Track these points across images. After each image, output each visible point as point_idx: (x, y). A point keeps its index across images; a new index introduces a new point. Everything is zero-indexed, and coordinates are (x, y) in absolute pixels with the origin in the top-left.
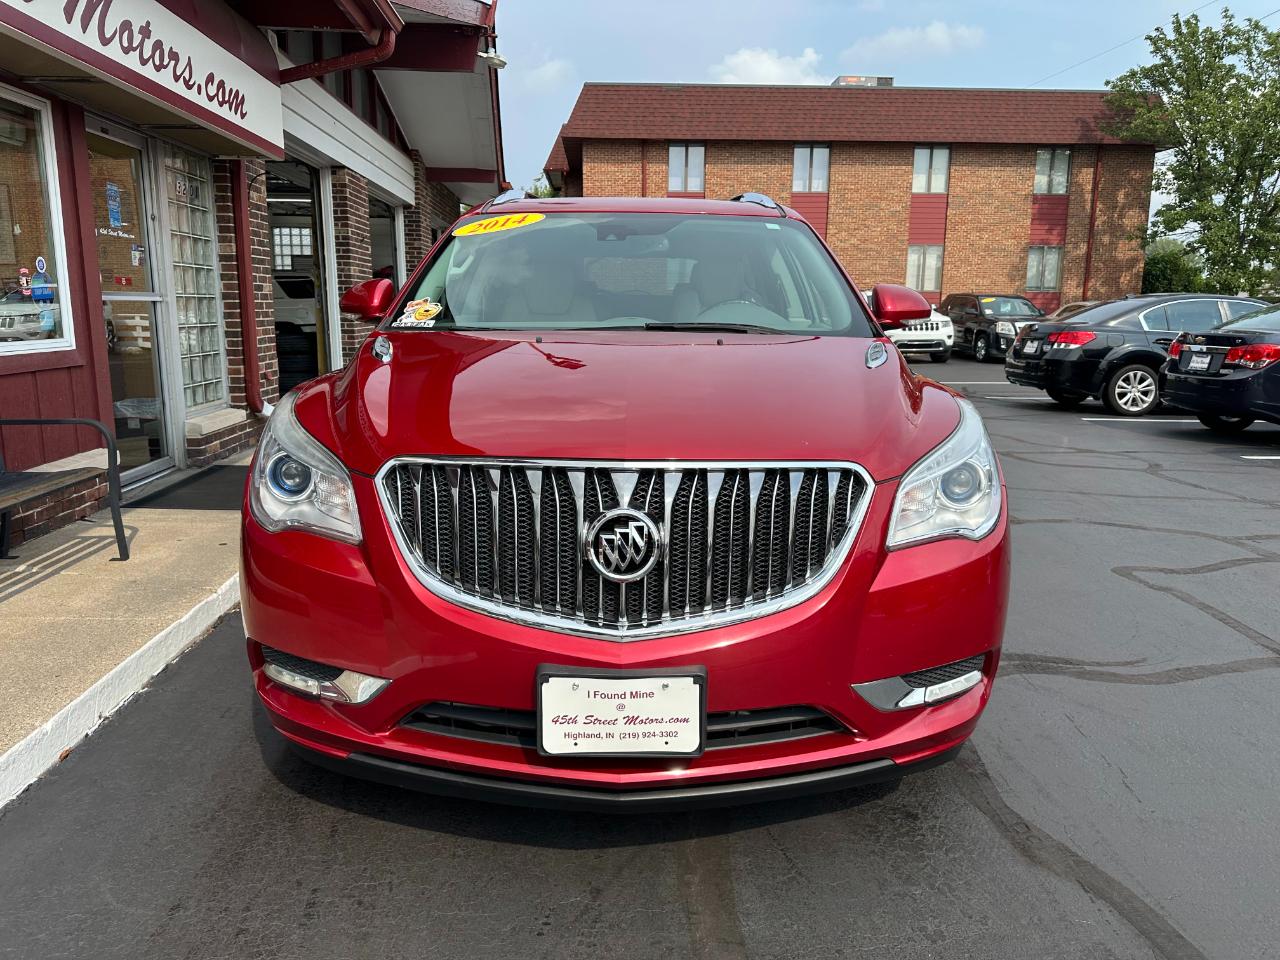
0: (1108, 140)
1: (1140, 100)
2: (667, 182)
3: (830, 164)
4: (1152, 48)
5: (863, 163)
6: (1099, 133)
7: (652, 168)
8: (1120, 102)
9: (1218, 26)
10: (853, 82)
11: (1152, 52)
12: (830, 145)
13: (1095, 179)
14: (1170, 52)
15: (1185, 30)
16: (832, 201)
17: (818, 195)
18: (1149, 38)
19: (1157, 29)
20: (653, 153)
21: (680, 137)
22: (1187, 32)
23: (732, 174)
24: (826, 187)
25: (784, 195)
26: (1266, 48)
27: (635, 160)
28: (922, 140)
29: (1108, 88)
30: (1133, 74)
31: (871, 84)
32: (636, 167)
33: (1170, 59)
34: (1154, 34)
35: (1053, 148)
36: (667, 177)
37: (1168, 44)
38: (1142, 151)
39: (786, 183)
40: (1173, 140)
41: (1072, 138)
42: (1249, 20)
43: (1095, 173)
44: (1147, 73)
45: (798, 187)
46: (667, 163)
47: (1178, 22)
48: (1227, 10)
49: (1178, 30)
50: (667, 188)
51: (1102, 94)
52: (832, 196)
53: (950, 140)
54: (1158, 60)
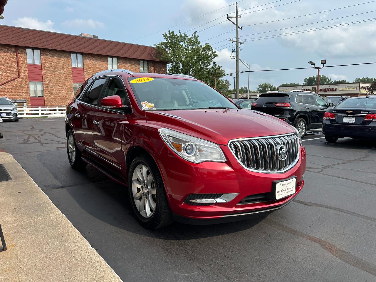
0: (156, 60)
1: (163, 50)
2: (27, 60)
3: (83, 60)
4: (164, 38)
5: (93, 60)
6: (154, 58)
7: (20, 55)
8: (158, 51)
9: (178, 34)
10: (86, 36)
11: (164, 39)
12: (82, 54)
13: (154, 69)
14: (168, 39)
15: (171, 34)
16: (85, 71)
17: (80, 68)
18: (163, 35)
19: (165, 33)
20: (20, 50)
21: (30, 46)
22: (172, 35)
23: (51, 60)
24: (82, 66)
25: (69, 67)
26: (188, 41)
27: (13, 52)
28: (110, 55)
29: (155, 47)
30: (161, 44)
31: (92, 37)
32: (14, 55)
33: (168, 41)
34: (164, 34)
35: (144, 60)
36: (26, 59)
37: (168, 37)
38: (164, 63)
39: (70, 64)
40: (170, 61)
41: (148, 58)
42: (184, 34)
43: (154, 68)
44: (164, 44)
45: (74, 65)
46: (26, 54)
47: (170, 32)
48: (180, 31)
49: (170, 34)
50: (27, 62)
51: (154, 48)
52: (85, 69)
53: (117, 56)
54: (166, 41)
